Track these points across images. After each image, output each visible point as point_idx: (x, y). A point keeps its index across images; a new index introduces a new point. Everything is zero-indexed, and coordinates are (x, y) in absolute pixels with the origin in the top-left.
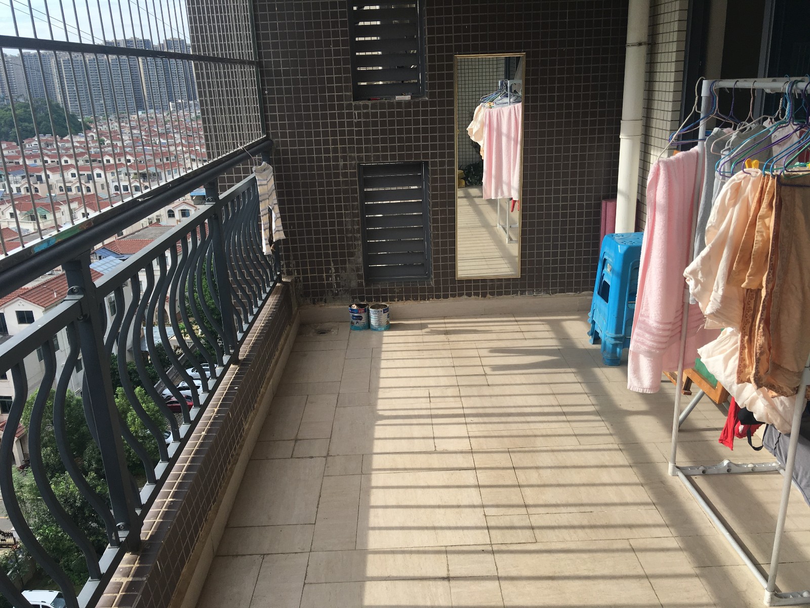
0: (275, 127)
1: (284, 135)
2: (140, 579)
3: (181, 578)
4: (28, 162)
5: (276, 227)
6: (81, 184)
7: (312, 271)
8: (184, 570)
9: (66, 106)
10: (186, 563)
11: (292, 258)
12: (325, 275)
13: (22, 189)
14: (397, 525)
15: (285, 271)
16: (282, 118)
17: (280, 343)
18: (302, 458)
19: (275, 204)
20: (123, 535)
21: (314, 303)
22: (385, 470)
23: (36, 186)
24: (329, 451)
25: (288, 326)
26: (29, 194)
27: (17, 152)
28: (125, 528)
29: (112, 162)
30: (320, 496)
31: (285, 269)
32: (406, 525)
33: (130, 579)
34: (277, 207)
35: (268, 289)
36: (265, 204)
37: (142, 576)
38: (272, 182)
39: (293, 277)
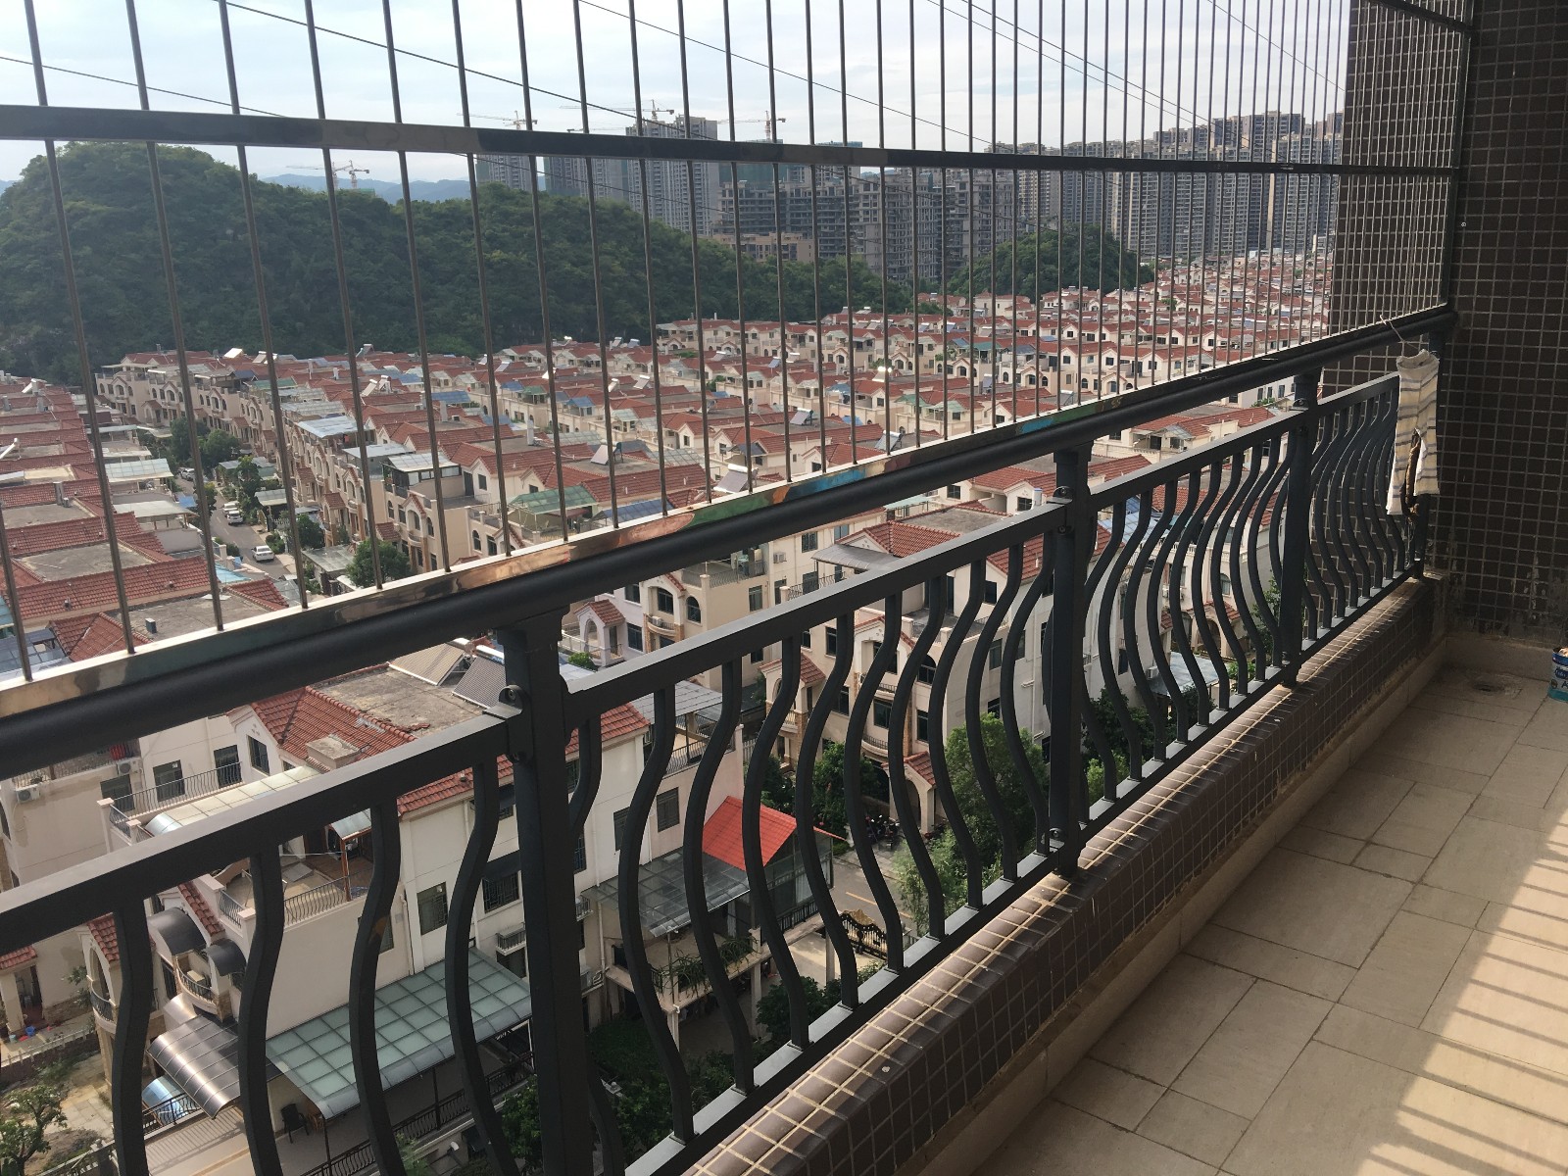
0: (1468, 288)
1: (1483, 304)
2: (1065, 909)
3: (1121, 945)
4: (1043, 333)
5: (1424, 469)
6: (1119, 377)
7: (1490, 568)
8: (1128, 939)
9: (1123, 238)
10: (1133, 932)
11: (1452, 536)
12: (1515, 580)
13: (1023, 378)
14: (1513, 1023)
15: (1433, 560)
16: (1486, 272)
17: (1388, 683)
18: (1370, 871)
19: (1430, 428)
20: (1055, 845)
21: (1482, 631)
22: (1524, 937)
23: (1045, 374)
24: (1424, 876)
25: (1414, 659)
26: (1034, 387)
27: (1027, 314)
28: (1059, 839)
29: (1181, 342)
30: (1383, 935)
31: (1433, 555)
32: (1530, 1029)
33: (1052, 904)
34: (1432, 436)
35: (1386, 582)
36: (1408, 426)
37: (1068, 906)
38: (1433, 387)
39: (1447, 573)
